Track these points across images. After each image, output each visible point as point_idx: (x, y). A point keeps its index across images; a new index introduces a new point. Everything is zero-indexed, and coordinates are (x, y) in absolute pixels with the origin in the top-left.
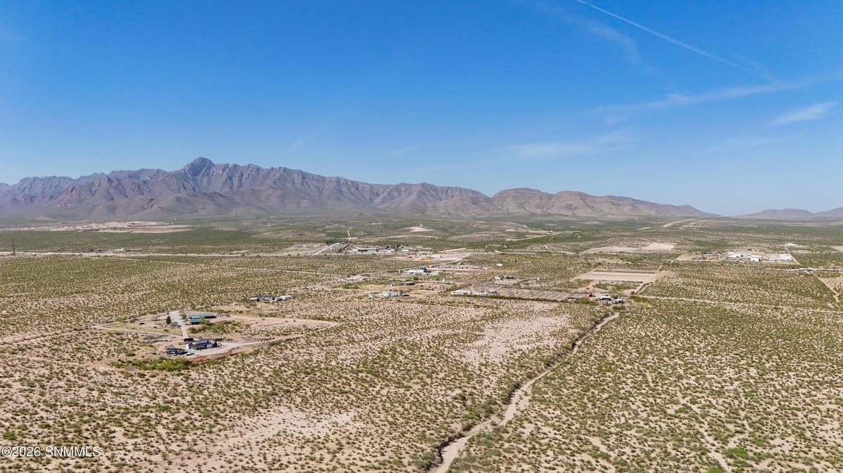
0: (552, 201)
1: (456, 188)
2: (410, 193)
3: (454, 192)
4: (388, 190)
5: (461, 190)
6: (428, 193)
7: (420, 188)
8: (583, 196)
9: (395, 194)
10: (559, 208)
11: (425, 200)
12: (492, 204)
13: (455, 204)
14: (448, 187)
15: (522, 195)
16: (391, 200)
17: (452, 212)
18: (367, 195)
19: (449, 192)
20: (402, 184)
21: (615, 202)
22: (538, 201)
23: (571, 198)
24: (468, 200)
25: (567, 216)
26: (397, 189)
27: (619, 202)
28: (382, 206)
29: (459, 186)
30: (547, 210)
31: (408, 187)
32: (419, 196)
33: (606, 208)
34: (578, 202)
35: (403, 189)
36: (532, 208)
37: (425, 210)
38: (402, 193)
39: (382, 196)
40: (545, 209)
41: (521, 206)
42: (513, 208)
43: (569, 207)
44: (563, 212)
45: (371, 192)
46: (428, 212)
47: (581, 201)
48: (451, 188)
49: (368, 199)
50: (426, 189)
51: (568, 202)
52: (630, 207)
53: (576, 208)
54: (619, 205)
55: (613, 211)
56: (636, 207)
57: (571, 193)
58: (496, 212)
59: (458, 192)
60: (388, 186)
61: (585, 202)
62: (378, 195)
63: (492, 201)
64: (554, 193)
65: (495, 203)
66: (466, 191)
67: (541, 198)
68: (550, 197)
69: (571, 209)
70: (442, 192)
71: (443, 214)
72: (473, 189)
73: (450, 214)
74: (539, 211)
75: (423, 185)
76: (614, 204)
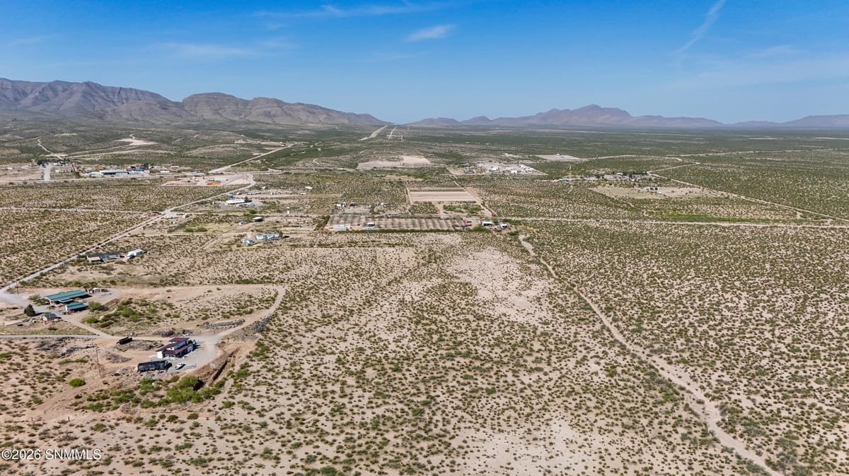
0: (248, 107)
1: (131, 90)
2: (72, 94)
3: (129, 94)
4: (40, 89)
5: (136, 91)
6: (94, 94)
7: (84, 87)
8: (279, 103)
9: (50, 94)
10: (258, 115)
11: (93, 102)
12: (183, 110)
13: (141, 109)
14: (121, 88)
15: (216, 100)
16: (47, 101)
17: (140, 118)
18: (10, 95)
19: (123, 94)
20: (58, 82)
21: (311, 110)
22: (234, 107)
23: (268, 105)
24: (155, 105)
25: (268, 124)
26: (53, 87)
27: (315, 111)
28: (35, 109)
29: (133, 87)
30: (246, 116)
31: (67, 87)
32: (83, 96)
33: (303, 116)
34: (275, 110)
35: (60, 88)
36: (228, 114)
37: (104, 115)
38: (60, 93)
39: (31, 96)
40: (242, 116)
41: (216, 112)
42: (208, 114)
43: (268, 115)
44: (262, 119)
45: (15, 90)
46: (109, 118)
47: (277, 108)
48: (125, 89)
49: (12, 99)
50: (91, 89)
51: (266, 109)
52: (325, 116)
53: (275, 116)
54: (314, 113)
55: (311, 119)
56: (331, 116)
57: (267, 100)
58: (189, 118)
59: (133, 95)
60: (39, 84)
61: (283, 110)
62: (25, 94)
63: (183, 106)
64: (249, 98)
65: (187, 108)
66: (143, 93)
67: (237, 104)
68: (246, 103)
69: (270, 116)
70: (113, 93)
71: (128, 120)
72: (151, 91)
73: (136, 120)
74: (236, 118)
75: (87, 84)
76: (310, 113)
